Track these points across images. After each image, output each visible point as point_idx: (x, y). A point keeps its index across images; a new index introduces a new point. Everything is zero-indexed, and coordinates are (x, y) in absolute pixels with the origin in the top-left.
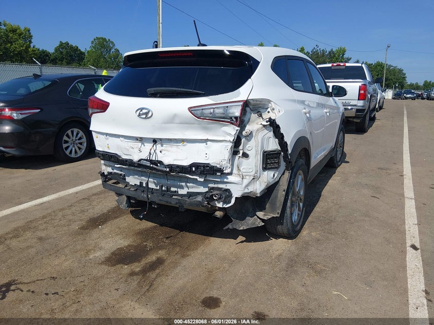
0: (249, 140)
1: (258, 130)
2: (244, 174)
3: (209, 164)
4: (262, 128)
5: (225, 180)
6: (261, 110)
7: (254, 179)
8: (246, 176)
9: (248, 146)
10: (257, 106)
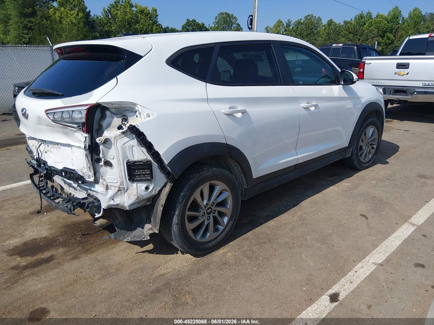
0: (110, 148)
1: (115, 137)
2: (109, 184)
3: (74, 170)
4: (120, 135)
5: (93, 189)
6: (128, 114)
7: (119, 190)
8: (111, 186)
9: (110, 154)
10: (122, 109)
